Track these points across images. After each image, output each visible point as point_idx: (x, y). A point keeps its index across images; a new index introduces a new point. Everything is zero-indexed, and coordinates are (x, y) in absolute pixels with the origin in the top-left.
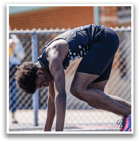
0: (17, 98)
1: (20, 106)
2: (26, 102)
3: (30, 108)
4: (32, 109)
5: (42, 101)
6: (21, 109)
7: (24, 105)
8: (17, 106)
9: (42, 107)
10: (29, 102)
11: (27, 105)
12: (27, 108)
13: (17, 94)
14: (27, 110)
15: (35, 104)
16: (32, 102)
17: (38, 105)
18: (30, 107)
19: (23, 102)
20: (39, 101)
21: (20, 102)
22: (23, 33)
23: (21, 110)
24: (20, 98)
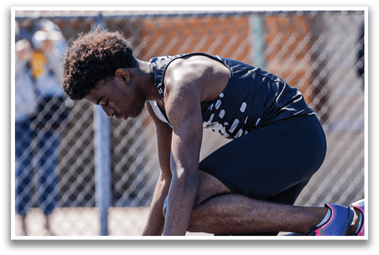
0: (57, 180)
1: (65, 198)
2: (80, 188)
3: (89, 203)
4: (94, 205)
5: (118, 186)
6: (66, 205)
7: (73, 198)
8: (58, 198)
9: (119, 202)
10: (87, 188)
11: (80, 197)
12: (81, 205)
13: (57, 170)
14: (80, 209)
15: (101, 194)
16: (93, 188)
17: (108, 197)
18: (88, 200)
19: (73, 188)
20: (113, 187)
21: (65, 189)
22: (72, 17)
23: (65, 209)
24: (65, 180)
